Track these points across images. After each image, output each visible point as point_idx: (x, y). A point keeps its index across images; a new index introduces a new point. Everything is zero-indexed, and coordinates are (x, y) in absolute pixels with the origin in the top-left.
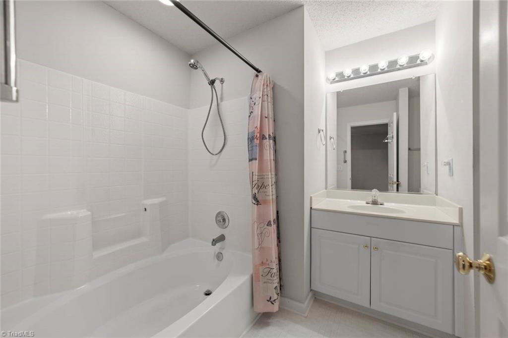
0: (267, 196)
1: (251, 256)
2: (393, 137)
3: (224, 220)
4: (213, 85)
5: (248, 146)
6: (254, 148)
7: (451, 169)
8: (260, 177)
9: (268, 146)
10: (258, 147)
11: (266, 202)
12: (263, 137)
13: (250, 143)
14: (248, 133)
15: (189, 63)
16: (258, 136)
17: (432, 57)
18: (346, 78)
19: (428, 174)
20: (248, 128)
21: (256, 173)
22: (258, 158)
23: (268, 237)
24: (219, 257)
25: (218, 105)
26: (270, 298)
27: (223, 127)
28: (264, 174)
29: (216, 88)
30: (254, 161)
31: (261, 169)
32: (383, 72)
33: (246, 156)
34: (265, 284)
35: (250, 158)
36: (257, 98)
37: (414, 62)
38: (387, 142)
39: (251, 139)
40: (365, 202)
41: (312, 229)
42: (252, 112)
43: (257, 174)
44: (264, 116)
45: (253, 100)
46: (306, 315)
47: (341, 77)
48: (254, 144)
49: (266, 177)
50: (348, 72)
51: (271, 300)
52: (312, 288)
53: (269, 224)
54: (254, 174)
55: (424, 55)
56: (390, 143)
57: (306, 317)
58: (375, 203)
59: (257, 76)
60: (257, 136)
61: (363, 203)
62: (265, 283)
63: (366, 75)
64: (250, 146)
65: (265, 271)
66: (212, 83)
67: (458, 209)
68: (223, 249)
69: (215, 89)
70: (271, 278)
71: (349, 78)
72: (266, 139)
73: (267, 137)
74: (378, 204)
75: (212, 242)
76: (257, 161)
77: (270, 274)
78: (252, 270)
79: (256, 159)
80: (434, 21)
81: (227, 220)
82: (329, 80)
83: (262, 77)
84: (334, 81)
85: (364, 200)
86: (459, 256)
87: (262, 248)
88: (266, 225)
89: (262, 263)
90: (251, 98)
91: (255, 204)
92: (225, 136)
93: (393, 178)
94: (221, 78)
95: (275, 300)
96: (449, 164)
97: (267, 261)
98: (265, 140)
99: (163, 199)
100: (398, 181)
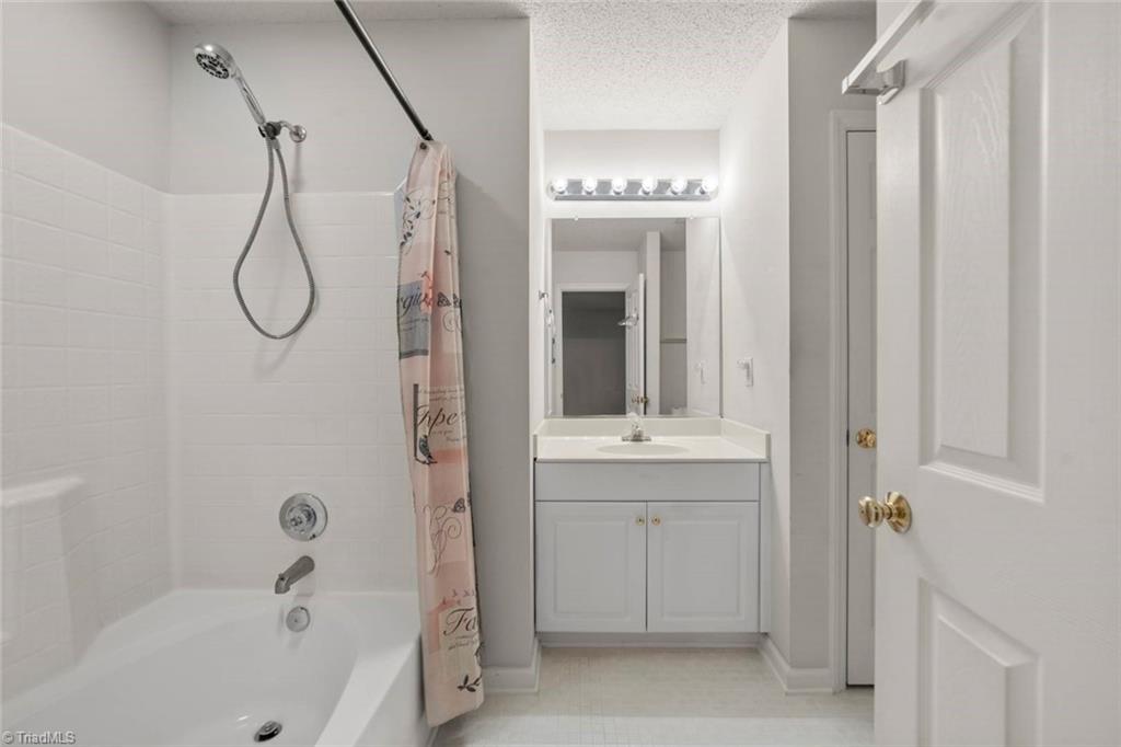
0: (453, 440)
1: (416, 594)
2: (638, 318)
3: (311, 516)
4: (273, 138)
5: (398, 318)
6: (420, 325)
7: (749, 375)
8: (434, 396)
9: (453, 322)
10: (429, 324)
11: (449, 456)
12: (440, 300)
13: (402, 311)
14: (399, 286)
15: (198, 51)
16: (430, 296)
17: (716, 192)
18: (584, 193)
19: (703, 383)
20: (399, 273)
21: (425, 387)
22: (429, 349)
23: (458, 536)
24: (295, 620)
25: (286, 199)
26: (466, 679)
27: (305, 262)
28: (445, 388)
29: (282, 151)
30: (419, 359)
31: (436, 377)
32: (646, 197)
33: (393, 345)
34: (453, 650)
35: (403, 350)
36: (426, 204)
37: (692, 192)
38: (624, 327)
39: (407, 303)
40: (619, 438)
41: (537, 503)
42: (410, 235)
43: (429, 390)
44: (442, 250)
45: (413, 204)
46: (536, 690)
47: (575, 191)
48: (420, 316)
49: (448, 395)
50: (590, 184)
51: (468, 683)
52: (539, 629)
53: (458, 507)
54: (420, 388)
55: (709, 184)
56: (630, 328)
57: (537, 694)
58: (637, 438)
59: (423, 147)
60: (426, 296)
61: (617, 440)
62: (451, 648)
63: (618, 197)
64: (401, 320)
65: (450, 621)
66: (271, 131)
67: (764, 437)
68: (309, 595)
69: (278, 151)
70: (467, 633)
71: (589, 197)
72: (448, 304)
73: (451, 300)
74: (641, 441)
75: (277, 585)
76: (429, 357)
77: (463, 625)
78: (419, 626)
79: (425, 353)
80: (718, 131)
81: (320, 515)
82: (552, 189)
83: (439, 152)
84: (561, 197)
85: (617, 435)
86: (868, 503)
87: (441, 570)
88: (449, 510)
89: (444, 602)
90: (408, 200)
91: (424, 463)
92: (312, 286)
93: (639, 391)
94: (294, 124)
95: (477, 680)
96: (747, 366)
97: (455, 594)
98: (447, 307)
99: (72, 481)
100: (645, 397)
